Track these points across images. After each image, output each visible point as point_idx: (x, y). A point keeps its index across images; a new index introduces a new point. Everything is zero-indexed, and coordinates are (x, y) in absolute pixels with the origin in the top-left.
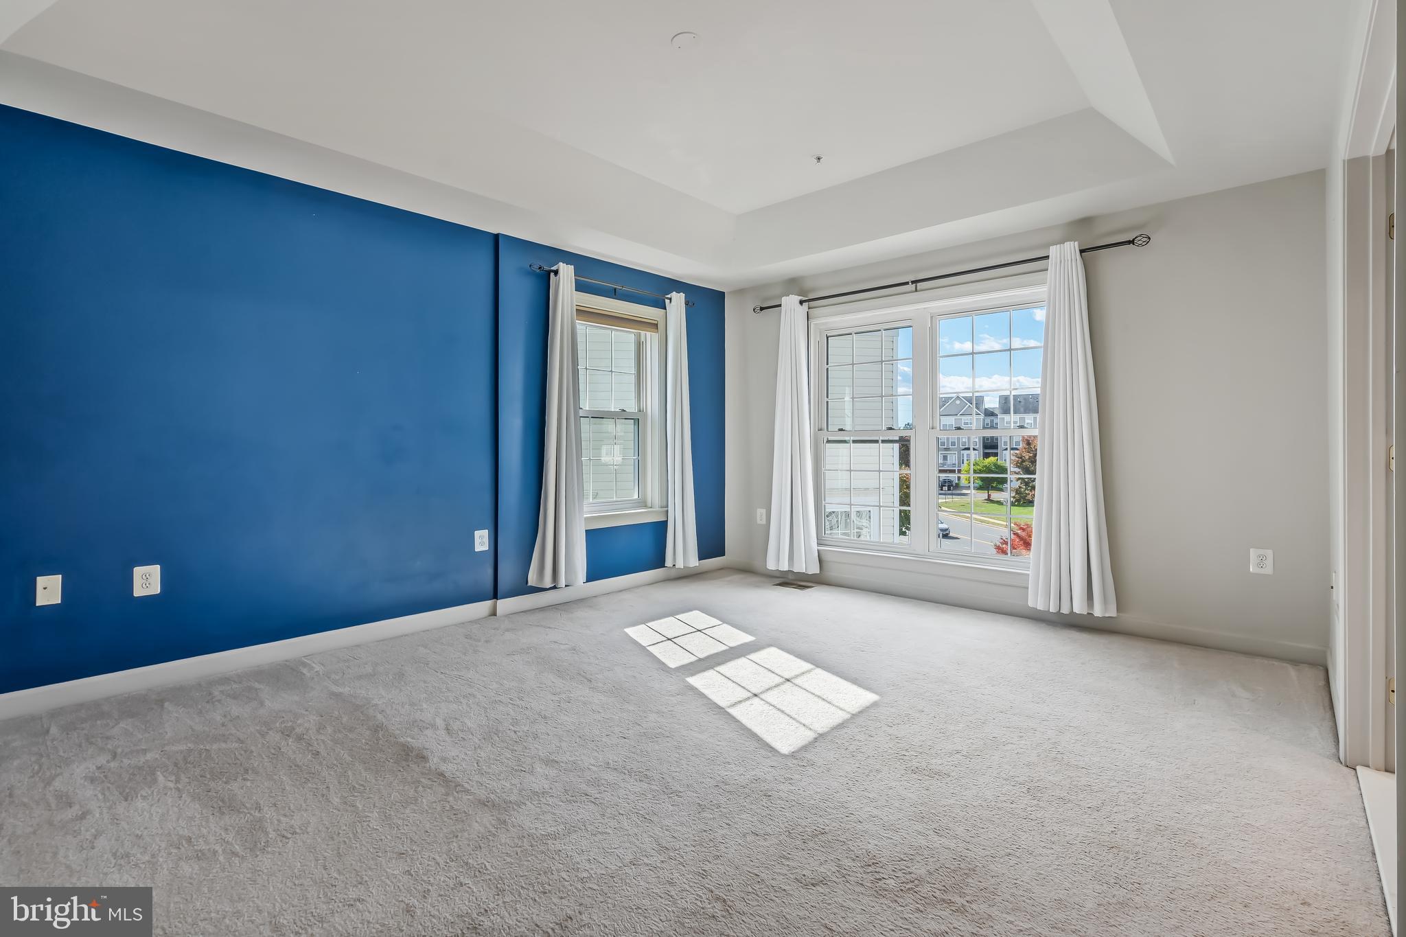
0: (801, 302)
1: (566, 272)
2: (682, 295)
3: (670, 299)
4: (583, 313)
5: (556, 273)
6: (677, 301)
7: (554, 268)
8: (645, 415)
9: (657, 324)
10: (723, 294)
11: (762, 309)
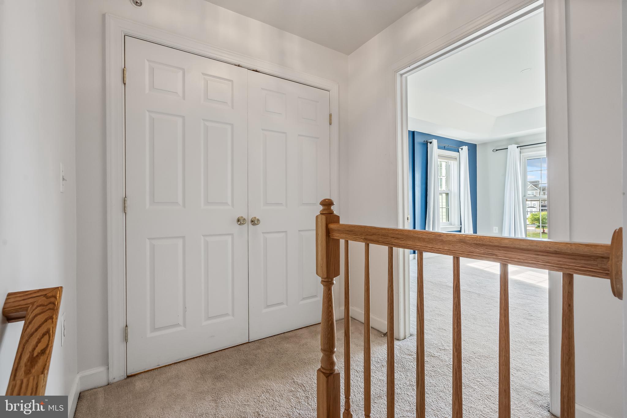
0: (518, 147)
1: (435, 142)
2: (467, 147)
3: (462, 149)
4: (440, 156)
5: (431, 143)
6: (465, 148)
7: (430, 141)
8: (451, 192)
9: (456, 158)
10: (476, 145)
11: (497, 150)
